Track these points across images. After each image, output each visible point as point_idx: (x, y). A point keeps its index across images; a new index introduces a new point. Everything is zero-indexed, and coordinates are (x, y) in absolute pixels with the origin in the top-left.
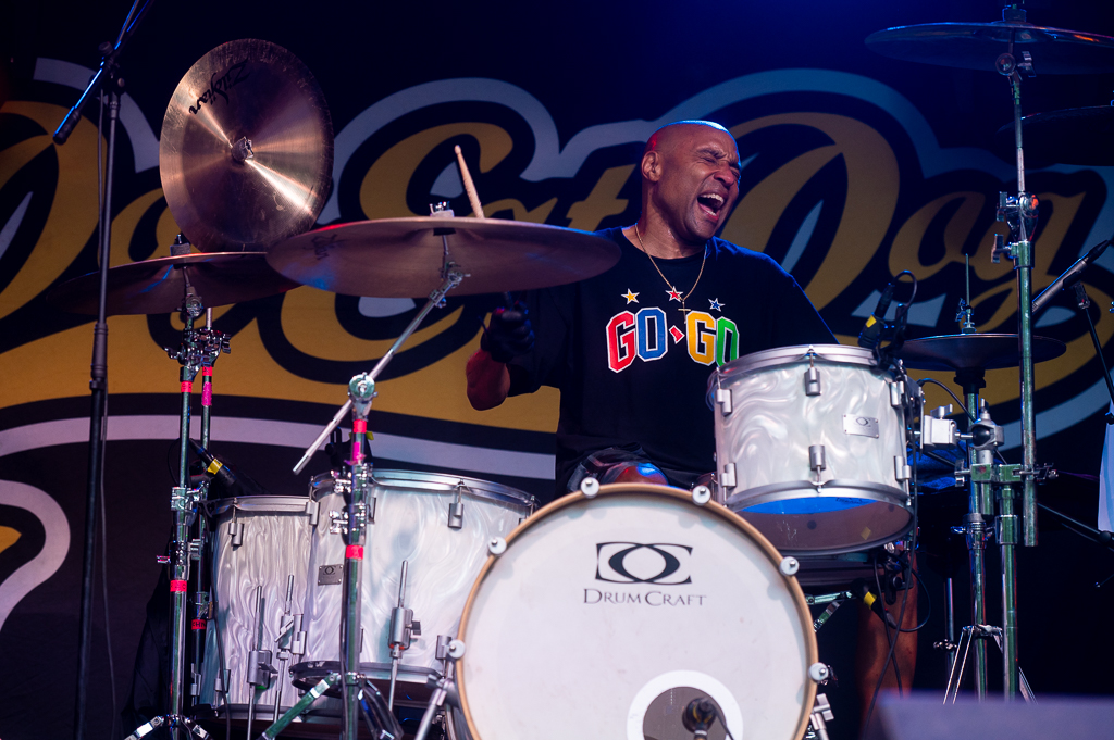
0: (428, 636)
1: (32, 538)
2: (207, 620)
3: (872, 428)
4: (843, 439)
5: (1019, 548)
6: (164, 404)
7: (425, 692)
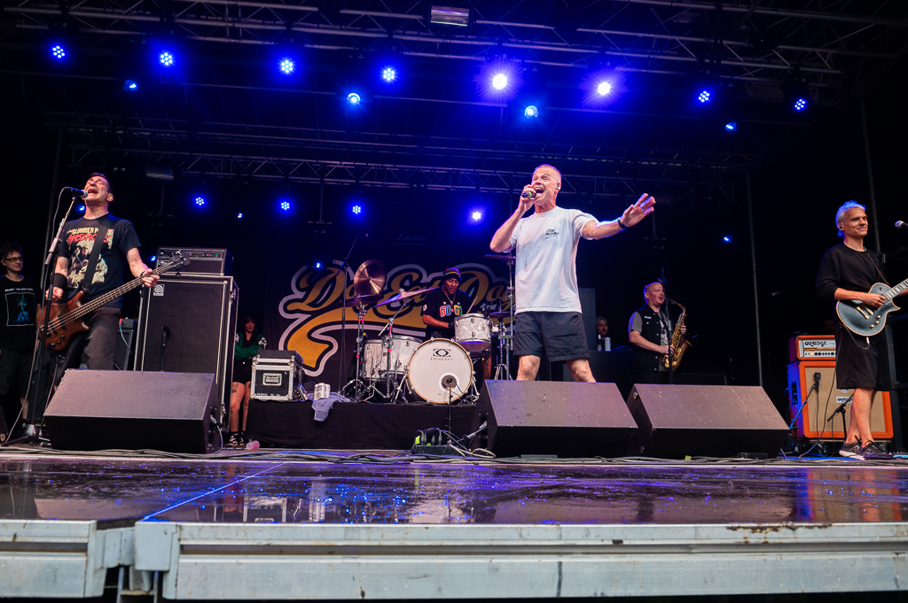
0: (403, 365)
1: (331, 347)
2: (363, 362)
3: (483, 329)
4: (478, 331)
5: (510, 351)
6: (356, 322)
7: (402, 376)
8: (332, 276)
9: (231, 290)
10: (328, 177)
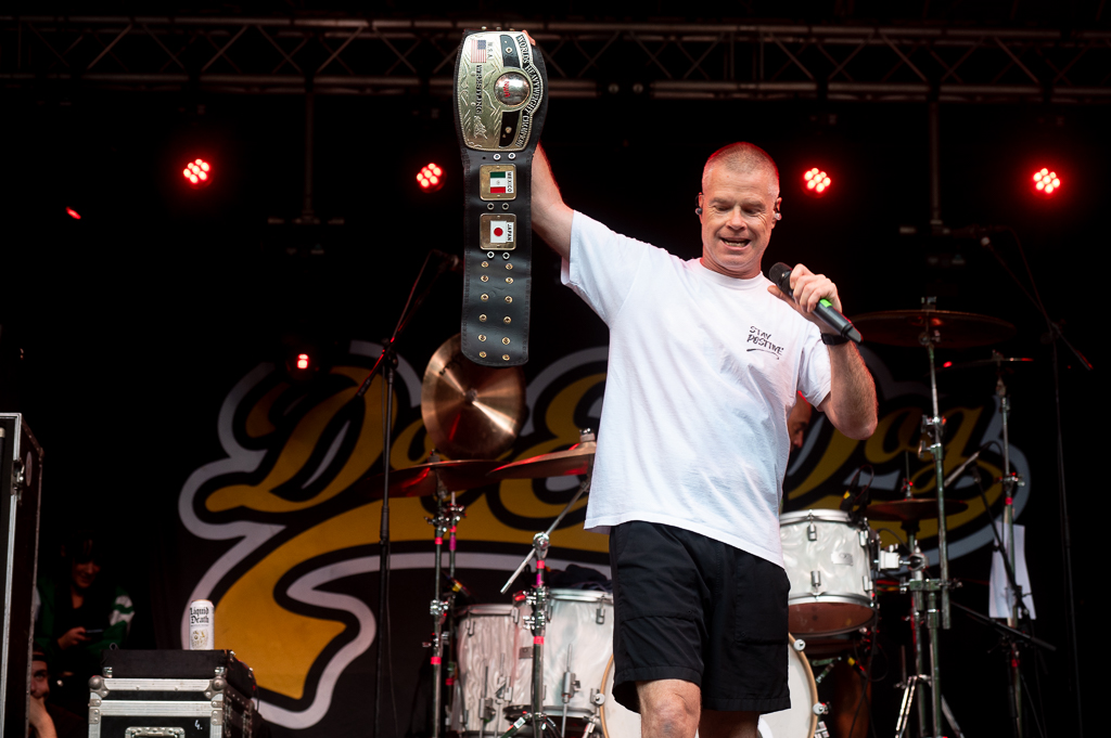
0: (586, 688)
1: (352, 629)
2: (453, 675)
3: (848, 559)
4: (832, 567)
5: (940, 630)
6: (425, 546)
7: (583, 723)
8: (350, 393)
9: (16, 455)
10: (328, 72)
